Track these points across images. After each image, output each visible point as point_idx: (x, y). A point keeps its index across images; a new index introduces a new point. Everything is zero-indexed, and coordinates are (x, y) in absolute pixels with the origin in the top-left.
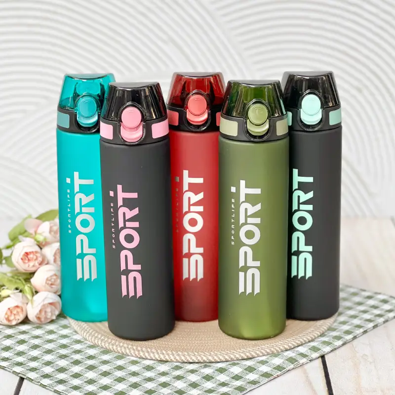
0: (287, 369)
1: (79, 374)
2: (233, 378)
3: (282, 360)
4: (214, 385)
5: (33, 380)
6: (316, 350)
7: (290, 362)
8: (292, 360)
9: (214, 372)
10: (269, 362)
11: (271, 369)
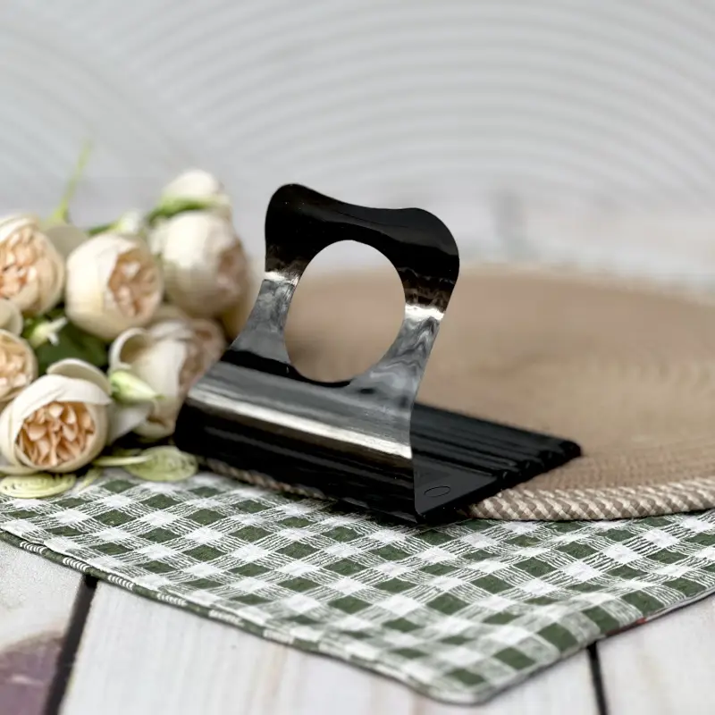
1: (168, 532)
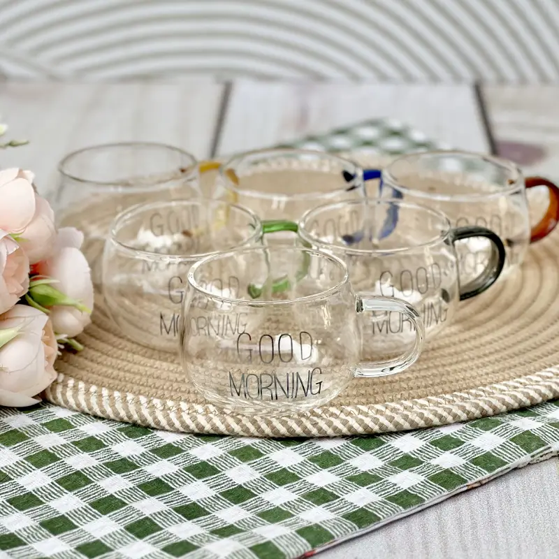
0: (511, 465)
3: (502, 440)
4: (293, 497)
7: (522, 447)
8: (527, 441)
9: (302, 464)
10: (464, 442)
11: (464, 462)
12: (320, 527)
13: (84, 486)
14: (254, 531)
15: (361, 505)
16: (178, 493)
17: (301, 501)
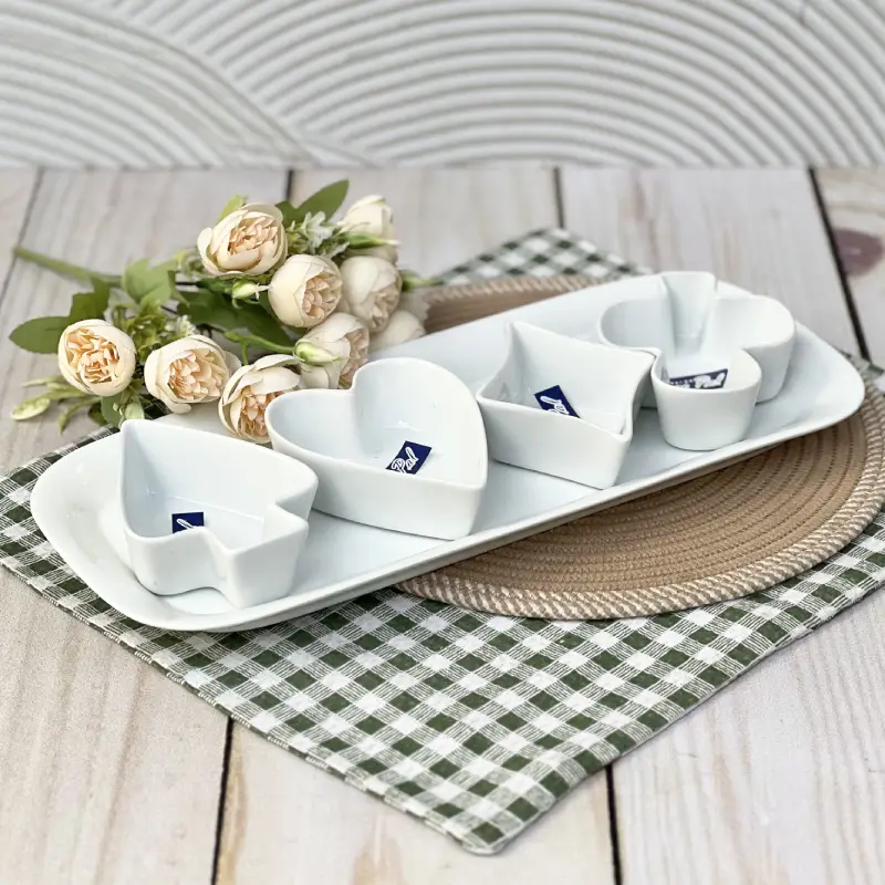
0: (761, 656)
2: (633, 681)
3: (749, 631)
4: (590, 703)
5: (166, 671)
6: (828, 596)
7: (767, 637)
8: (771, 631)
9: (588, 665)
10: (717, 635)
11: (723, 655)
12: (623, 733)
13: (413, 706)
14: (571, 740)
15: (649, 706)
16: (493, 704)
17: (598, 707)
